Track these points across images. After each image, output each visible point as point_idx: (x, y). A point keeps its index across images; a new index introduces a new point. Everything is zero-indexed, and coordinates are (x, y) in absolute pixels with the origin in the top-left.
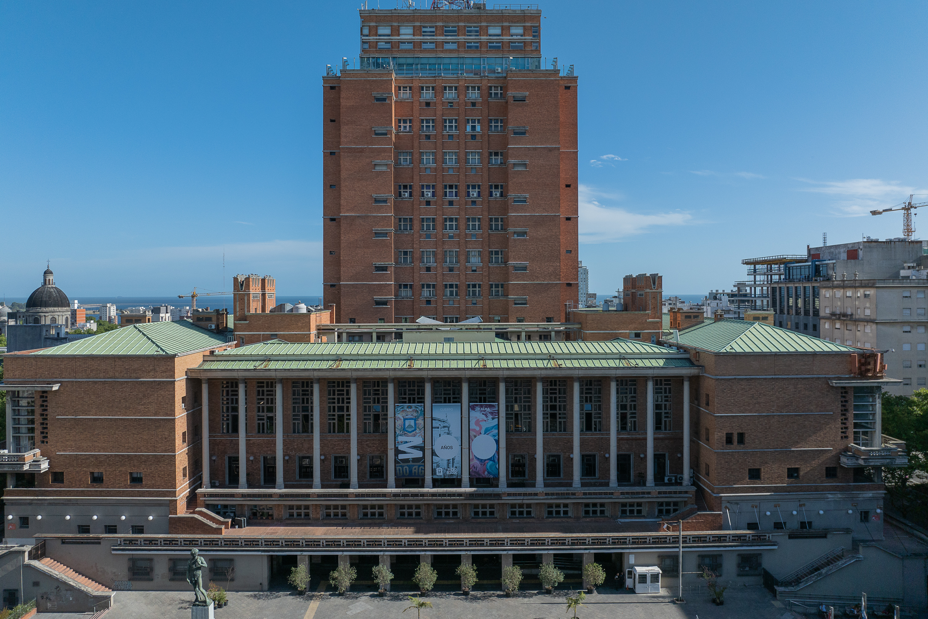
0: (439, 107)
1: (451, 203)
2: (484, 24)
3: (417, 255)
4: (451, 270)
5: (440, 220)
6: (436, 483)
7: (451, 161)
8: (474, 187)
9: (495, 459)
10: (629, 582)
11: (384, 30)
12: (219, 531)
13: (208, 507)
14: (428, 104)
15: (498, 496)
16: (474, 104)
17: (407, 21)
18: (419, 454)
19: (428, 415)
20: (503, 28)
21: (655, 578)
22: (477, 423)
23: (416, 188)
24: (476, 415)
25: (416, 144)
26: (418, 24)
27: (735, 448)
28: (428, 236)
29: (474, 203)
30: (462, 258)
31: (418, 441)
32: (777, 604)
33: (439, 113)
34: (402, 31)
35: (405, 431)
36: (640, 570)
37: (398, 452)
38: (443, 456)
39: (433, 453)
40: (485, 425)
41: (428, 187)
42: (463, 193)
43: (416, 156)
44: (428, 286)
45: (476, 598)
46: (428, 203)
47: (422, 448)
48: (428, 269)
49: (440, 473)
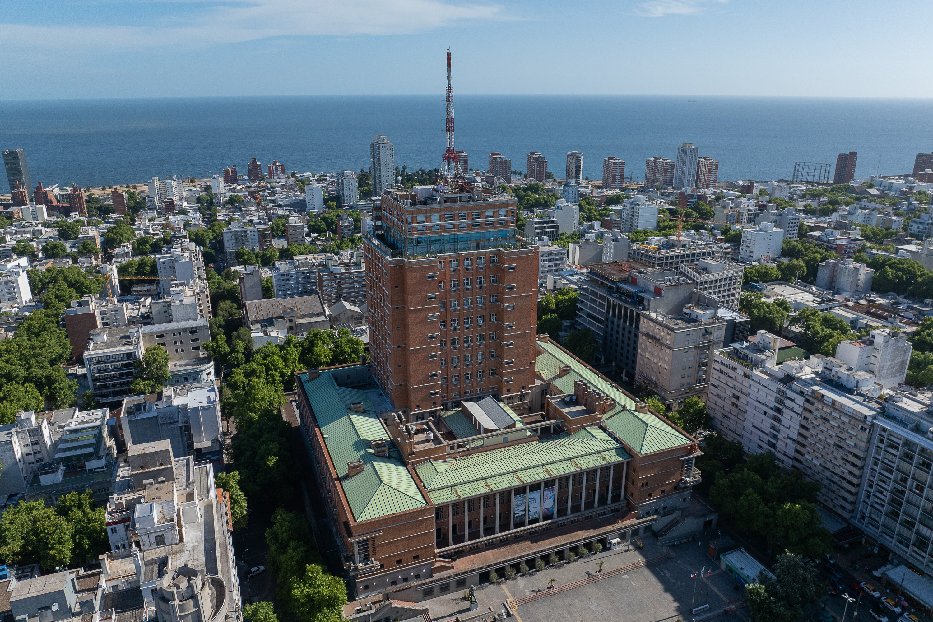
0: (461, 272)
1: (468, 328)
2: (483, 211)
3: (449, 361)
4: (468, 365)
5: (462, 339)
6: (531, 522)
7: (468, 302)
8: (480, 317)
9: (553, 508)
10: (608, 546)
11: (421, 218)
12: (452, 567)
13: (440, 557)
14: (454, 271)
15: (556, 522)
16: (481, 268)
17: (436, 212)
18: (523, 513)
19: (527, 497)
20: (494, 212)
21: (618, 543)
22: (547, 496)
23: (449, 323)
24: (547, 492)
25: (448, 297)
26: (443, 213)
27: (645, 488)
28: (455, 349)
29: (481, 326)
30: (475, 358)
31: (523, 508)
32: (659, 544)
33: (461, 276)
34: (433, 218)
35: (518, 506)
36: (613, 541)
37: (515, 514)
38: (533, 511)
39: (529, 511)
40: (549, 496)
41: (455, 320)
42: (475, 321)
43: (448, 304)
44: (455, 376)
45: (559, 567)
46: (455, 330)
47: (525, 510)
48: (455, 367)
49: (531, 518)
